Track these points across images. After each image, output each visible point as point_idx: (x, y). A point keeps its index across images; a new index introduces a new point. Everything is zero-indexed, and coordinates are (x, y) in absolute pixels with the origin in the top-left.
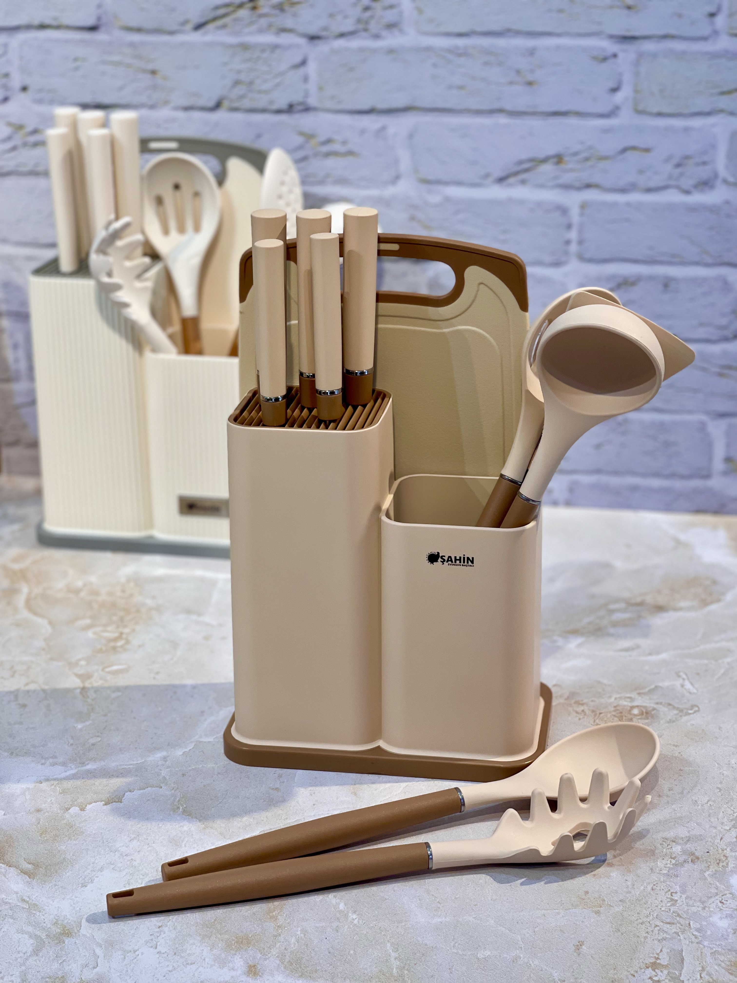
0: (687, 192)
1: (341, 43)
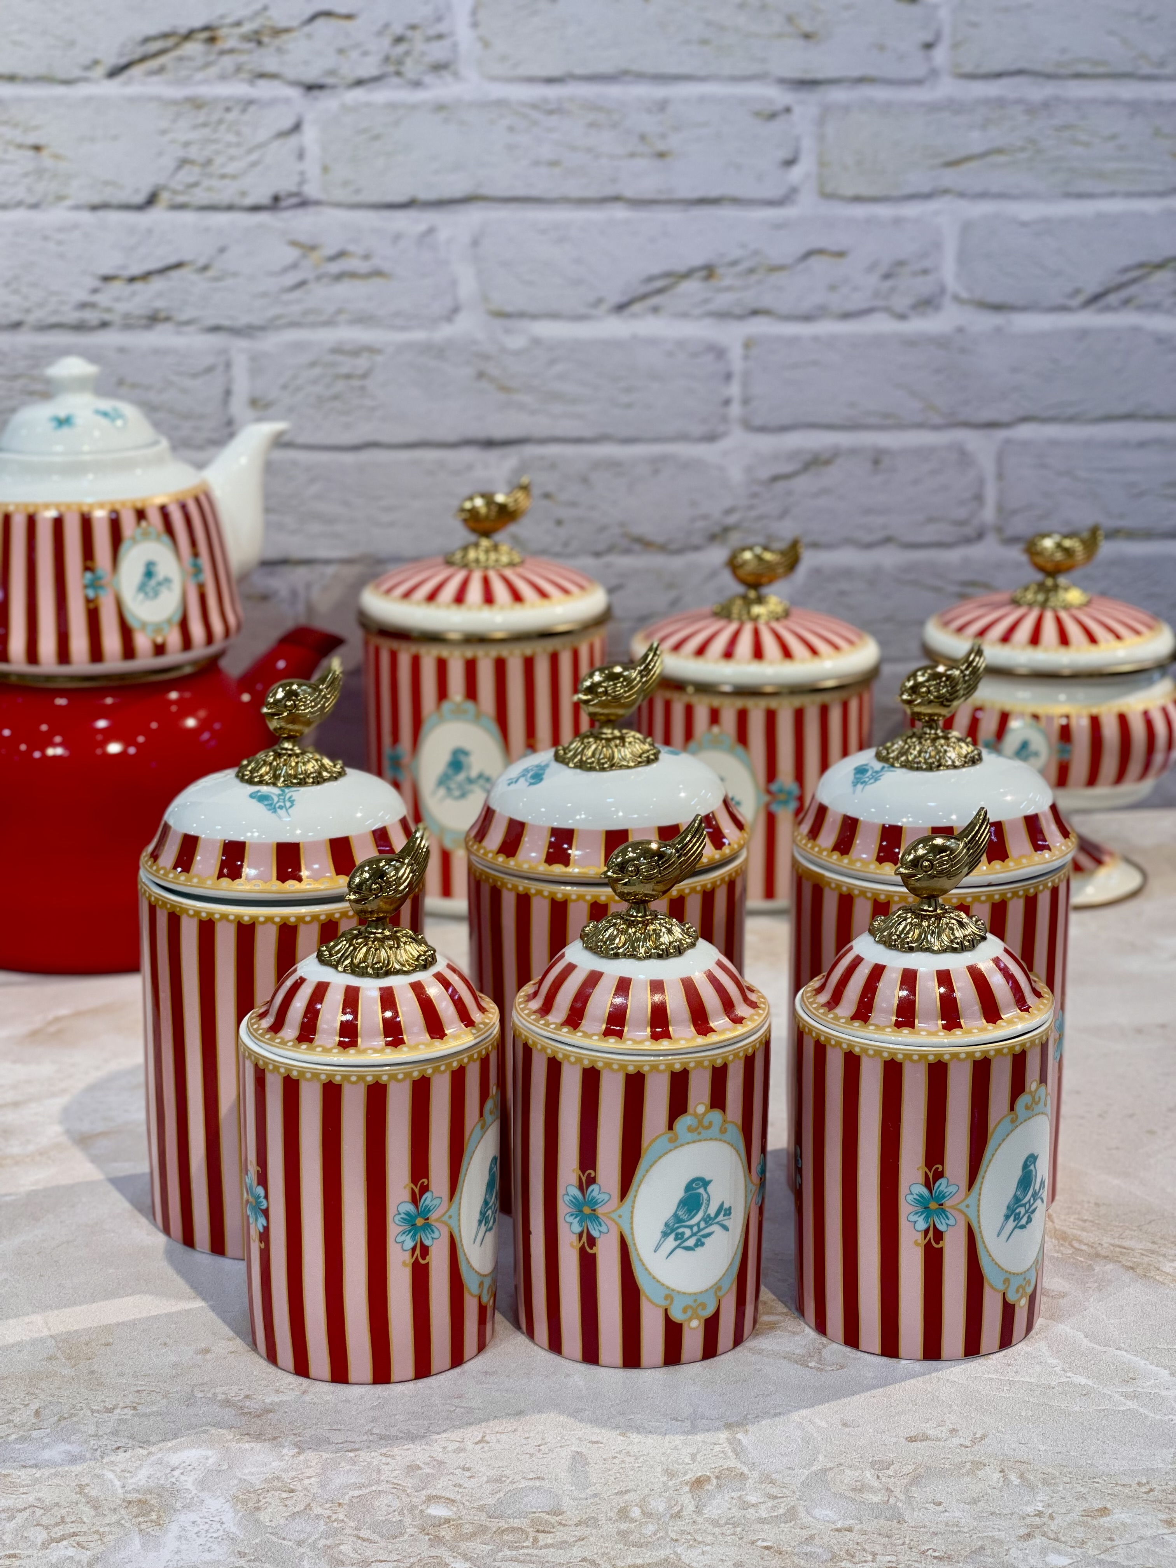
0: (902, 317)
1: (358, 95)
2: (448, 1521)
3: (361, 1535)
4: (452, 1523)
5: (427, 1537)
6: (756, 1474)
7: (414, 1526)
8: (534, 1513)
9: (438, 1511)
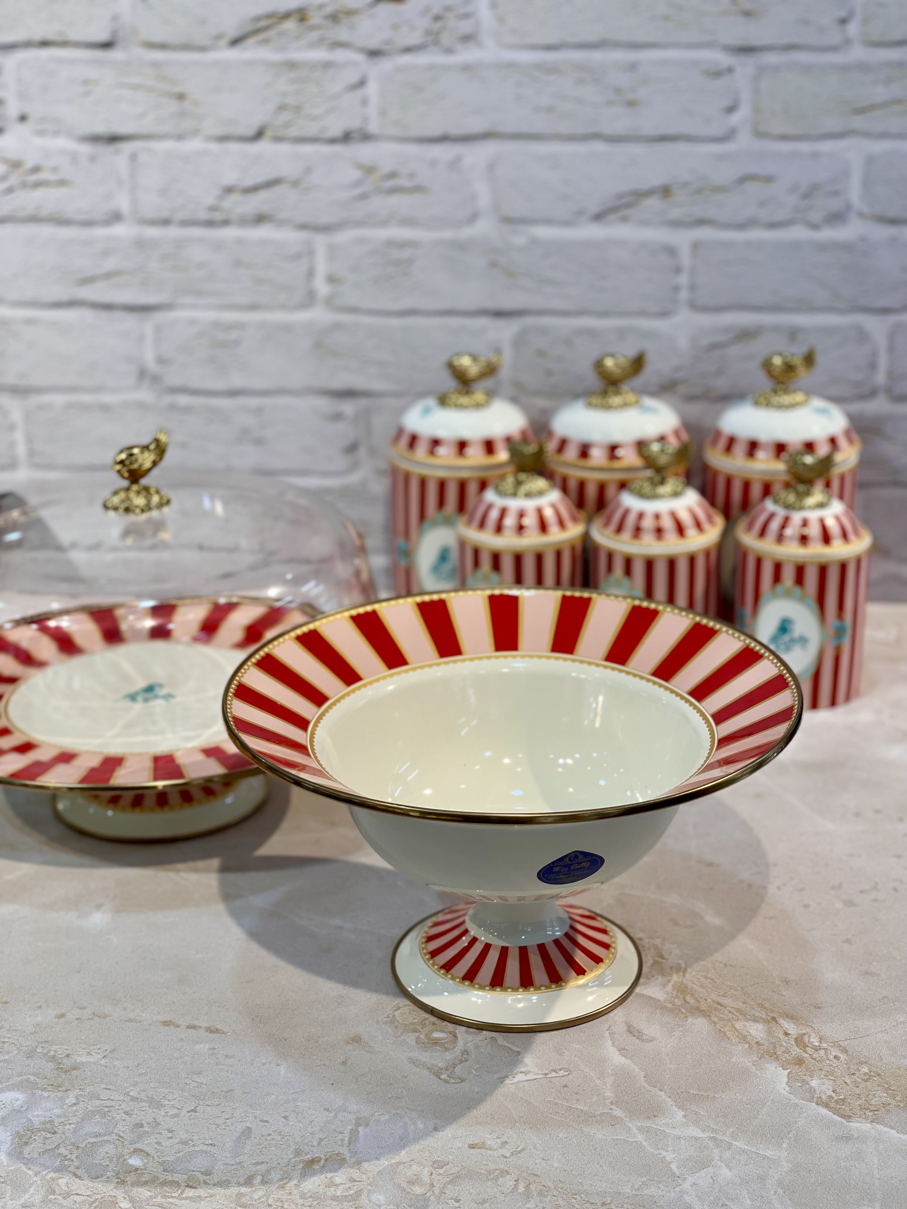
0: (816, 227)
1: (406, 59)
2: (137, 1169)
3: (77, 1173)
4: (139, 1172)
5: (116, 1180)
6: (353, 1160)
7: (114, 1171)
8: (194, 1171)
9: (135, 1162)
